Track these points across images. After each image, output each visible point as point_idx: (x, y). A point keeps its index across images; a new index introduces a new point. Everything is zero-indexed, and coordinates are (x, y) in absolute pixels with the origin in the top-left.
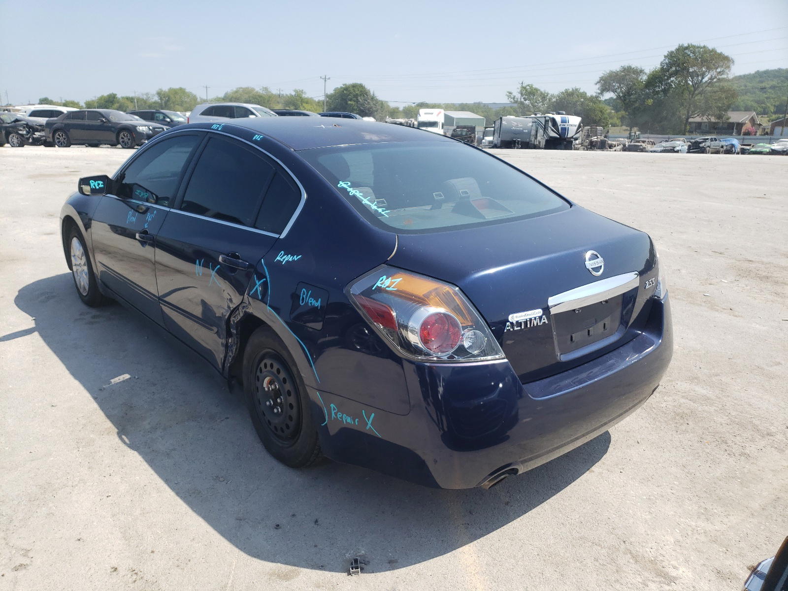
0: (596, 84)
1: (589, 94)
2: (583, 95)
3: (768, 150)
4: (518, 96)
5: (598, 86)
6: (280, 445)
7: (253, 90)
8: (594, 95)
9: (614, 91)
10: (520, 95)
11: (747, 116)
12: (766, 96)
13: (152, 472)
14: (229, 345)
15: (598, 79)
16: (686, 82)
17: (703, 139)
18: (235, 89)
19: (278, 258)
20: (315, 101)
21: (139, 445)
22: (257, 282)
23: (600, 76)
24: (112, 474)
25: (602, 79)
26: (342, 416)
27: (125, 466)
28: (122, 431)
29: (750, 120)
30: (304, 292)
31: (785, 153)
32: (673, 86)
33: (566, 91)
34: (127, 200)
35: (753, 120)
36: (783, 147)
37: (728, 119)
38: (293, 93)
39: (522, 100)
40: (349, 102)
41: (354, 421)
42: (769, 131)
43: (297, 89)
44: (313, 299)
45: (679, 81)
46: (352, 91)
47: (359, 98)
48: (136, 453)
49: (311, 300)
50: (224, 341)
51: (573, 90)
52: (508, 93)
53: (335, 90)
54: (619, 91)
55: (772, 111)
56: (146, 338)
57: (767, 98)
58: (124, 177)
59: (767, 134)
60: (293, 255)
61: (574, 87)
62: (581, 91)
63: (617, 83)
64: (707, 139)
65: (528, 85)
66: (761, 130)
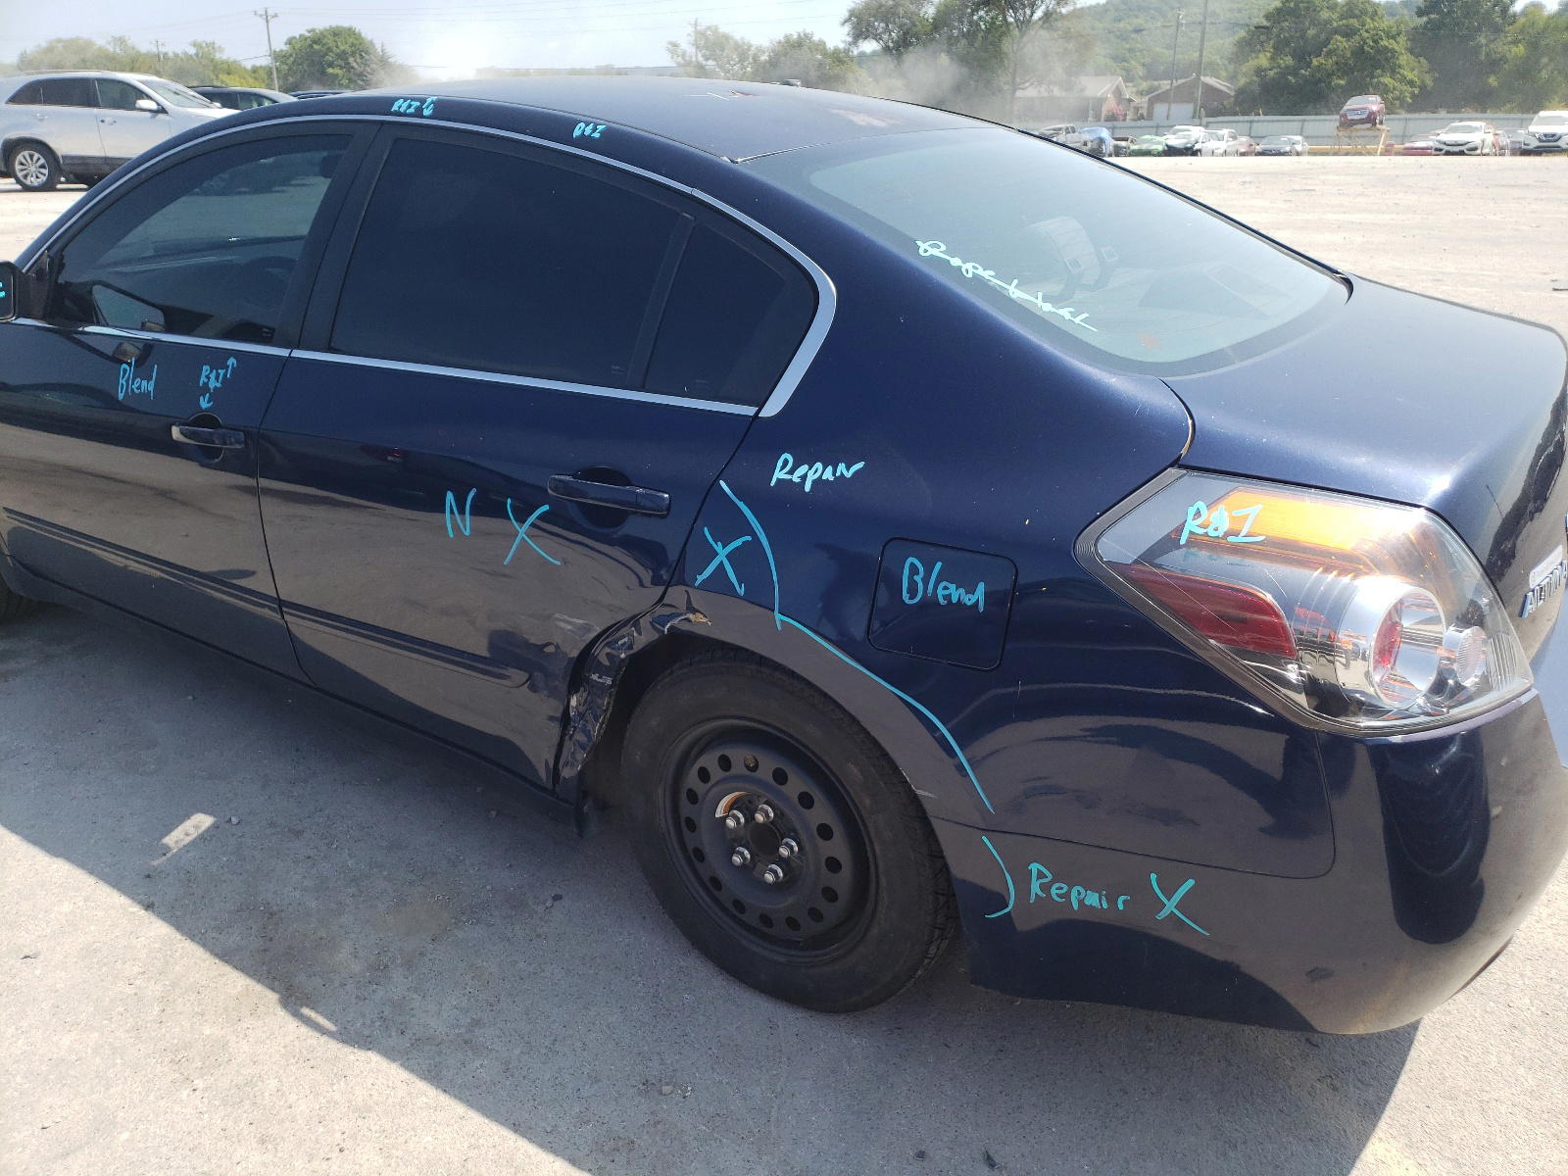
0: (843, 24)
1: (831, 45)
2: (820, 46)
3: (1160, 148)
4: (691, 50)
5: (847, 28)
6: (782, 959)
7: (89, 44)
8: (842, 46)
9: (877, 37)
10: (693, 50)
11: (1109, 85)
12: (1128, 46)
13: (459, 1108)
14: (572, 714)
15: (846, 14)
16: (1005, 19)
17: (1054, 130)
18: (44, 45)
19: (779, 474)
20: (245, 69)
21: (367, 1032)
22: (718, 547)
23: (849, 8)
24: (343, 1145)
25: (852, 13)
26: (1069, 892)
27: (369, 1109)
28: (294, 999)
29: (1113, 93)
30: (913, 566)
31: (1190, 152)
32: (983, 27)
33: (787, 38)
34: (81, 329)
35: (1118, 93)
36: (1185, 141)
37: (1082, 90)
38: (192, 51)
39: (701, 59)
40: (330, 70)
41: (1113, 901)
42: (1144, 112)
43: (199, 40)
44: (953, 587)
45: (992, 18)
46: (331, 44)
47: (351, 60)
48: (374, 1059)
49: (946, 588)
50: (553, 707)
51: (799, 35)
52: (669, 46)
53: (290, 42)
54: (885, 37)
55: (1141, 74)
56: (190, 698)
57: (1131, 50)
58: (62, 266)
59: (1142, 117)
60: (830, 461)
61: (801, 30)
62: (816, 38)
63: (882, 21)
64: (1060, 129)
65: (709, 28)
66: (1132, 110)
